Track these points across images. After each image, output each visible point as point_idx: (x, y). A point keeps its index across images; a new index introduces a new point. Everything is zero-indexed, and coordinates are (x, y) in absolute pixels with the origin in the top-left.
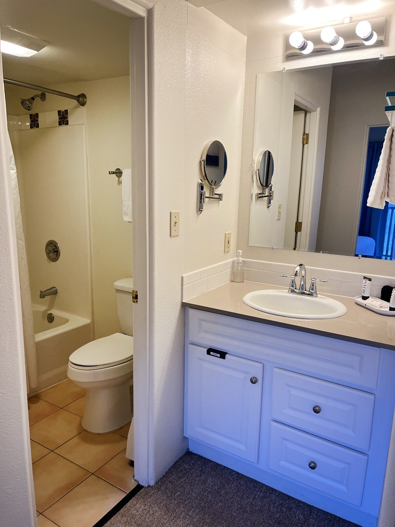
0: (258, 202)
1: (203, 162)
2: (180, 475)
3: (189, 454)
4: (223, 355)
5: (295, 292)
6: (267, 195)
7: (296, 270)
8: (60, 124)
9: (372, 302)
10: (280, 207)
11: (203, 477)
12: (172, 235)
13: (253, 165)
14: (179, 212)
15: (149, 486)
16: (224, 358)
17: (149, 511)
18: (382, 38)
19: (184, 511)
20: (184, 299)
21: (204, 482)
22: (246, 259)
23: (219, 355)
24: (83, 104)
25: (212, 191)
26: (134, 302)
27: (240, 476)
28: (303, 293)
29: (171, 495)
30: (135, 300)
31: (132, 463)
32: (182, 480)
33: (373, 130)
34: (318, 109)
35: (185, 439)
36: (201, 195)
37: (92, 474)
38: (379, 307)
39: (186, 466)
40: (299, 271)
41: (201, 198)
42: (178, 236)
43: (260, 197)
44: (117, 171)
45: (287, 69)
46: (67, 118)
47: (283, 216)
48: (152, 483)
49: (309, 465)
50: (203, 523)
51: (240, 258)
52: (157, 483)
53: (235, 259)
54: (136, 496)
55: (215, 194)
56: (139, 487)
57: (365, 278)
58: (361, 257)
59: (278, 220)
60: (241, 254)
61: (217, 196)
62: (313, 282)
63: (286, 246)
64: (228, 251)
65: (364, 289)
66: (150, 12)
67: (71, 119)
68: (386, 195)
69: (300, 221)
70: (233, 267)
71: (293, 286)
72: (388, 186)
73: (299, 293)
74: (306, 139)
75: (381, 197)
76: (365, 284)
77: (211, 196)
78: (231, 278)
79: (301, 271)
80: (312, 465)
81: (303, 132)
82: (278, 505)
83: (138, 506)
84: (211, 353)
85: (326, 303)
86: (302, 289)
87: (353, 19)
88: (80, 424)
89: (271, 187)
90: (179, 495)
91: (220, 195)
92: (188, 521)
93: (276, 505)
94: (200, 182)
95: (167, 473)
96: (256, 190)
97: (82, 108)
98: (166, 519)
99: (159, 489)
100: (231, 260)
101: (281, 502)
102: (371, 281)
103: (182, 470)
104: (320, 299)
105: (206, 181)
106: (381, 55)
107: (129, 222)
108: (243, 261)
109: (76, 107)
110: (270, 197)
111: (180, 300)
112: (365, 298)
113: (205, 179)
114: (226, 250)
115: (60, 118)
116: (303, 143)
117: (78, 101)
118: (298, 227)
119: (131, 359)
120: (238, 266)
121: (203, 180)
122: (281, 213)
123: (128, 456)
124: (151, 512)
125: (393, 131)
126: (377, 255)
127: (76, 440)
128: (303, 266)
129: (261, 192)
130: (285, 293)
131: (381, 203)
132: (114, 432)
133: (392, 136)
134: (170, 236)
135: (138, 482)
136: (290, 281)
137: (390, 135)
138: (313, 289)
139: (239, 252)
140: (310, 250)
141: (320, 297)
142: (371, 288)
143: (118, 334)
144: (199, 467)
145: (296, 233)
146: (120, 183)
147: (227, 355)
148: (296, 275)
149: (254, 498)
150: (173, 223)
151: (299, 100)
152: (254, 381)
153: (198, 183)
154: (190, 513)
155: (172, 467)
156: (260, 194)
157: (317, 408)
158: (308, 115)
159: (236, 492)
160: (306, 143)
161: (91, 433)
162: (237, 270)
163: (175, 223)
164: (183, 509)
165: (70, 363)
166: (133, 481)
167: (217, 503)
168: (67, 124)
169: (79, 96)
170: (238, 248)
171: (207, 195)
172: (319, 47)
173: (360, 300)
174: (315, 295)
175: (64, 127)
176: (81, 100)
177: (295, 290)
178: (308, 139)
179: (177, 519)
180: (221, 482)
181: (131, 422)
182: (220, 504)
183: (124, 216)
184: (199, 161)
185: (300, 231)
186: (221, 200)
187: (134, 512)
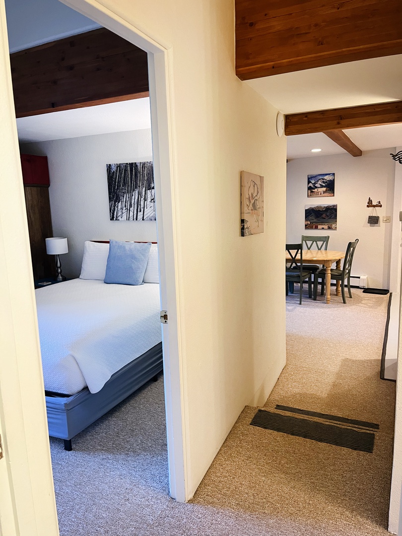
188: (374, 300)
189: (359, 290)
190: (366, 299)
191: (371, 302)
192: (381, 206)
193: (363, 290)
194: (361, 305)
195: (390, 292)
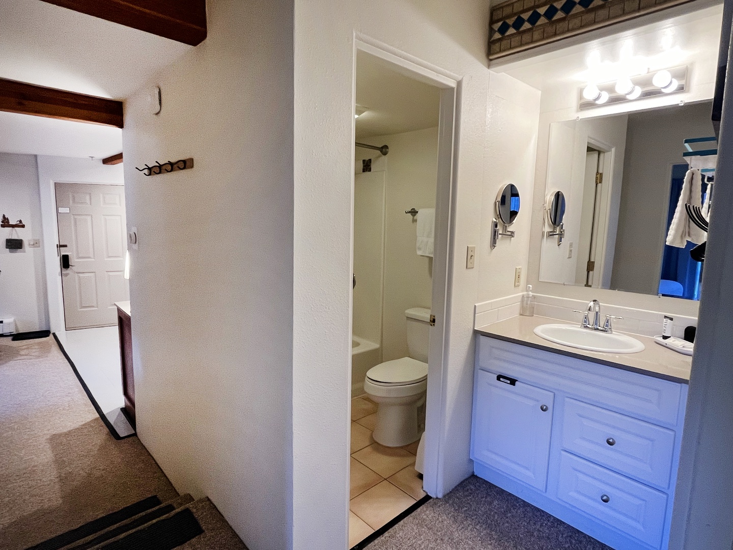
0: (548, 240)
1: (498, 203)
2: (466, 493)
3: (473, 476)
4: (513, 382)
5: (588, 328)
6: (557, 233)
7: (589, 305)
8: (364, 171)
9: (673, 341)
10: (571, 245)
11: (488, 499)
12: (468, 267)
13: (545, 205)
14: (475, 247)
15: (437, 498)
16: (514, 385)
17: (438, 519)
18: (683, 82)
19: (472, 525)
20: (475, 326)
21: (490, 503)
22: (536, 294)
23: (509, 382)
24: (385, 154)
25: (505, 228)
26: (431, 325)
27: (526, 504)
28: (597, 329)
29: (459, 509)
30: (432, 324)
31: (421, 476)
32: (468, 498)
33: (676, 168)
34: (613, 150)
35: (471, 461)
36: (495, 232)
37: (385, 479)
38: (682, 347)
39: (472, 487)
40: (592, 307)
41: (495, 235)
42: (473, 268)
43: (550, 235)
44: (413, 211)
45: (580, 118)
46: (370, 165)
47: (574, 254)
48: (440, 496)
49: (602, 497)
50: (490, 538)
51: (530, 293)
52: (444, 496)
53: (525, 293)
54: (426, 504)
55: (508, 231)
56: (427, 498)
57: (666, 317)
58: (661, 296)
59: (569, 258)
60: (531, 289)
61: (510, 233)
62: (608, 318)
63: (577, 282)
64: (518, 286)
65: (665, 328)
66: (459, 84)
67: (373, 166)
68: (687, 234)
69: (592, 260)
70: (522, 301)
71: (585, 322)
72: (689, 226)
73: (592, 329)
74: (599, 178)
75: (682, 237)
76: (665, 324)
77: (504, 233)
78: (520, 312)
79: (594, 307)
80: (605, 498)
81: (596, 171)
82: (567, 537)
83: (428, 512)
84: (501, 379)
85: (620, 339)
86: (596, 324)
87: (651, 70)
88: (372, 437)
89: (562, 225)
90: (466, 510)
91: (512, 233)
92: (475, 533)
93: (564, 536)
94: (495, 220)
95: (453, 490)
96: (547, 229)
97: (383, 157)
98: (454, 528)
99: (447, 502)
100: (521, 294)
101: (570, 534)
102: (672, 320)
103: (468, 489)
104: (614, 335)
105: (500, 219)
106: (681, 101)
107: (421, 256)
108: (533, 296)
109: (379, 156)
110: (561, 235)
111: (472, 328)
112: (665, 338)
113: (499, 218)
114: (517, 284)
115: (364, 166)
116: (596, 182)
117: (381, 152)
118: (590, 266)
119: (425, 379)
120: (527, 301)
121: (497, 219)
122: (573, 251)
123: (417, 468)
124: (440, 519)
125: (693, 174)
126: (686, 296)
127: (369, 449)
128: (597, 302)
129: (552, 230)
130: (578, 328)
131: (682, 242)
132: (402, 447)
133: (692, 178)
134: (467, 268)
135: (427, 493)
136: (582, 317)
137: (690, 178)
138: (607, 326)
139: (529, 287)
140: (604, 286)
141: (614, 334)
142: (673, 329)
143: (407, 358)
144: (485, 490)
145: (588, 272)
146: (414, 221)
147: (517, 382)
148: (589, 310)
149: (541, 525)
150: (470, 256)
151: (592, 141)
152: (544, 409)
153: (493, 221)
154: (478, 527)
155: (458, 485)
156: (551, 232)
157: (611, 441)
158: (602, 155)
159: (522, 517)
160: (600, 183)
161: (382, 446)
162: (527, 304)
163: (471, 256)
164: (470, 523)
165: (366, 378)
166: (422, 491)
167: (504, 523)
168: (370, 170)
169: (382, 148)
170: (528, 282)
171: (500, 232)
172: (613, 95)
173: (661, 340)
174: (610, 332)
175: (367, 173)
176: (384, 150)
177: (588, 326)
178: (601, 178)
179: (465, 530)
180: (507, 506)
181: (420, 439)
182: (507, 525)
183: (417, 250)
184: (494, 202)
185: (592, 270)
186: (513, 236)
187: (425, 517)
188: (36, 347)
189: (5, 338)
190: (23, 348)
191: (34, 350)
192: (23, 226)
193: (11, 337)
194: (22, 357)
195: (52, 332)
